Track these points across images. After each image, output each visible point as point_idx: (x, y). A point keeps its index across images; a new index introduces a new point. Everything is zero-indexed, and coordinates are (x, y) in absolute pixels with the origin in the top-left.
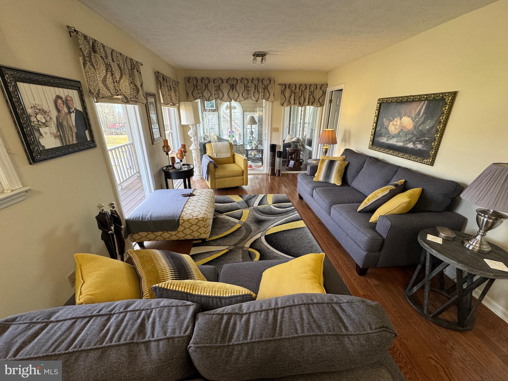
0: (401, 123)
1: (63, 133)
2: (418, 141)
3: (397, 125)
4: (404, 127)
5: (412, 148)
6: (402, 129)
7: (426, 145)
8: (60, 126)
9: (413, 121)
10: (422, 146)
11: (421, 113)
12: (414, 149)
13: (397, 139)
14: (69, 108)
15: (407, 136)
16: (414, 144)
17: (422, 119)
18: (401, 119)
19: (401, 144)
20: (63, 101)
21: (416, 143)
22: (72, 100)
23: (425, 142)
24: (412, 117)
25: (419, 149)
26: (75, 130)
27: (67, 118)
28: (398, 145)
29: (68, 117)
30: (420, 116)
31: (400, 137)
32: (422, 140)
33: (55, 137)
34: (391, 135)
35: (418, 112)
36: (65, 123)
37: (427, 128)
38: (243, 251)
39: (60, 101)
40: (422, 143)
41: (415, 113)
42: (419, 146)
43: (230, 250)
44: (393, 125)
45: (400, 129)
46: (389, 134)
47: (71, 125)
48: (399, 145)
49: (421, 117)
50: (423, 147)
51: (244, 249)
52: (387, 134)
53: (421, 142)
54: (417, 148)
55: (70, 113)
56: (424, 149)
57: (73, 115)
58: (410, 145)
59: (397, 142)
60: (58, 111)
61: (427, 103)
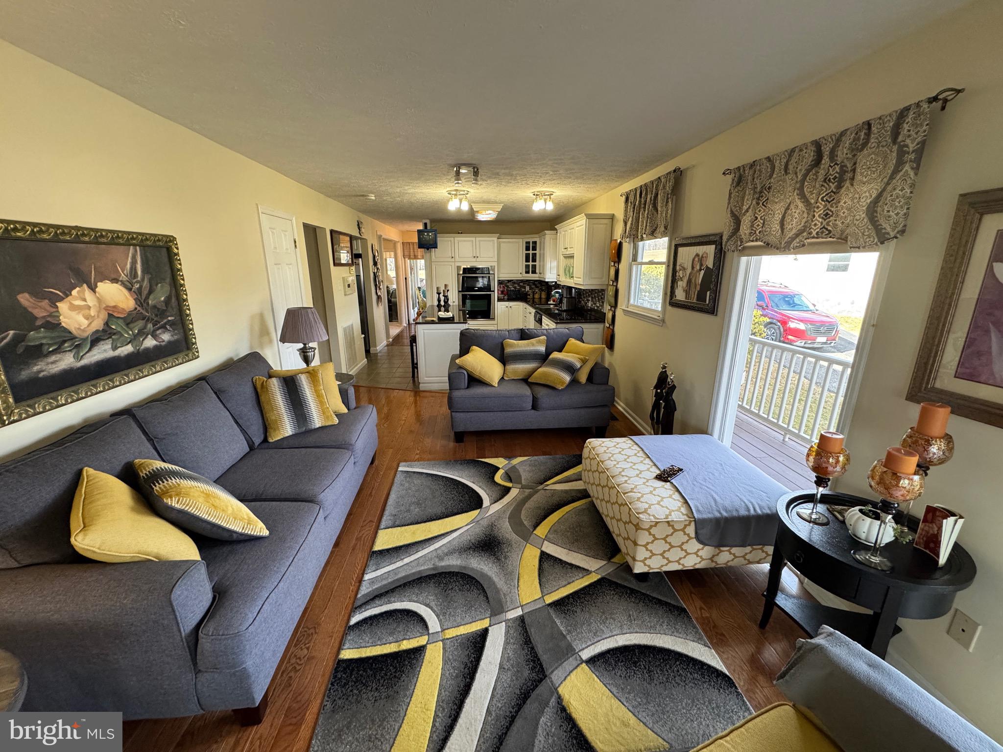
0: (99, 300)
1: (689, 290)
2: (158, 329)
3: (89, 308)
4: (115, 307)
5: (156, 347)
6: (110, 315)
7: (174, 330)
8: (689, 282)
9: (130, 290)
10: (170, 334)
11: (139, 272)
12: (161, 346)
13: (110, 341)
14: (701, 265)
15: (131, 325)
16: (155, 337)
17: (146, 283)
18: (93, 289)
19: (128, 349)
20: (699, 259)
21: (158, 332)
22: (706, 257)
23: (171, 326)
24: (121, 281)
25: (170, 342)
26: (698, 288)
27: (696, 276)
28: (122, 355)
29: (698, 274)
30: (139, 279)
31: (114, 334)
32: (166, 324)
33: (684, 290)
34: (85, 339)
35: (131, 268)
36: (693, 281)
37: (163, 299)
38: (520, 483)
39: (696, 259)
40: (167, 328)
41: (125, 272)
42: (166, 337)
43: (542, 484)
44: (73, 308)
45: (104, 316)
46: (73, 338)
47: (697, 283)
48: (126, 353)
49: (143, 279)
50: (172, 336)
51: (520, 486)
52: (65, 342)
53: (163, 327)
54: (164, 341)
55: (700, 270)
56: (176, 337)
57: (702, 272)
58: (150, 342)
59: (114, 348)
60: (693, 268)
61: (140, 250)
